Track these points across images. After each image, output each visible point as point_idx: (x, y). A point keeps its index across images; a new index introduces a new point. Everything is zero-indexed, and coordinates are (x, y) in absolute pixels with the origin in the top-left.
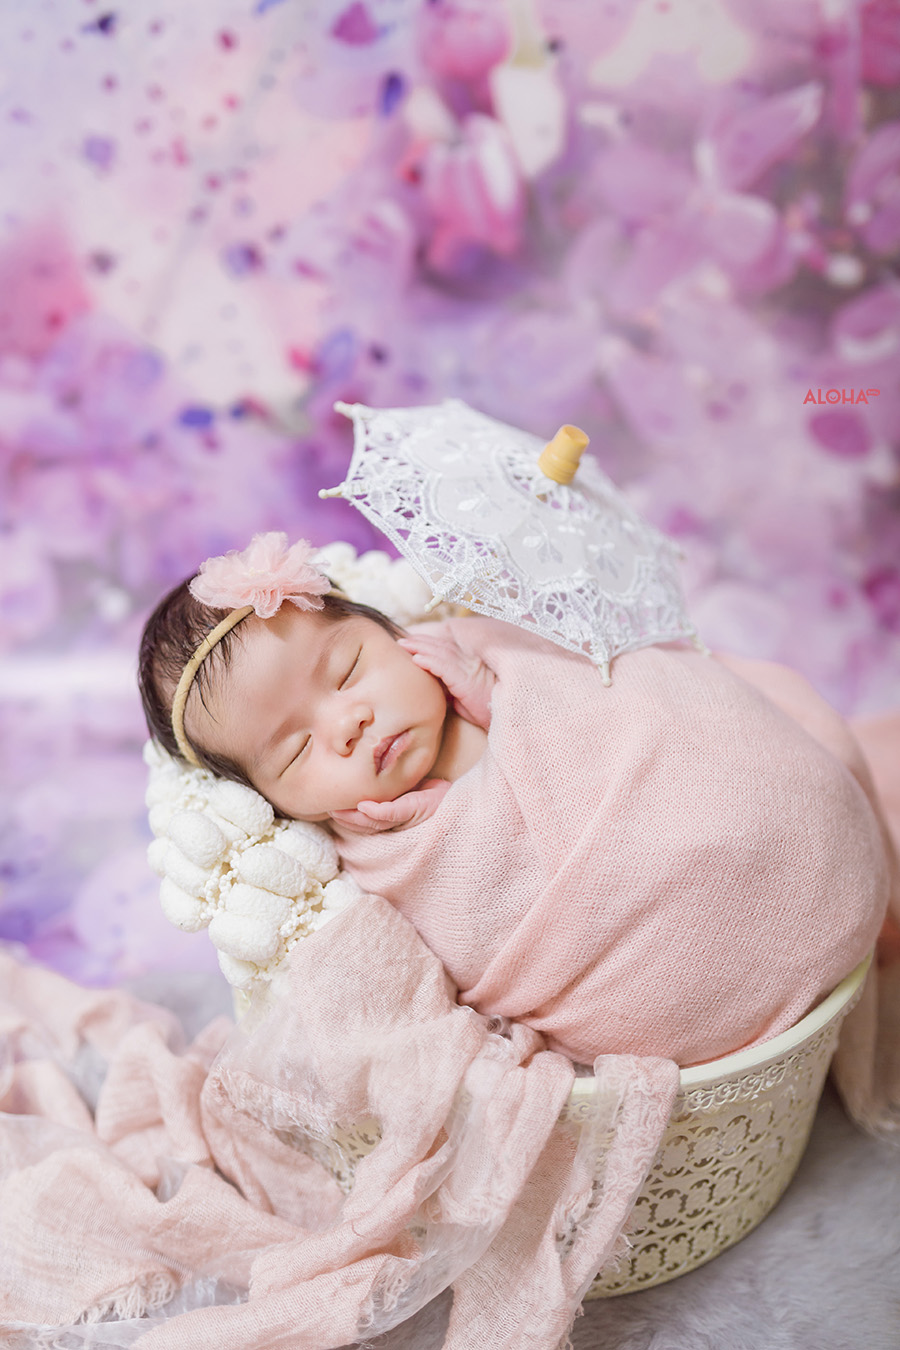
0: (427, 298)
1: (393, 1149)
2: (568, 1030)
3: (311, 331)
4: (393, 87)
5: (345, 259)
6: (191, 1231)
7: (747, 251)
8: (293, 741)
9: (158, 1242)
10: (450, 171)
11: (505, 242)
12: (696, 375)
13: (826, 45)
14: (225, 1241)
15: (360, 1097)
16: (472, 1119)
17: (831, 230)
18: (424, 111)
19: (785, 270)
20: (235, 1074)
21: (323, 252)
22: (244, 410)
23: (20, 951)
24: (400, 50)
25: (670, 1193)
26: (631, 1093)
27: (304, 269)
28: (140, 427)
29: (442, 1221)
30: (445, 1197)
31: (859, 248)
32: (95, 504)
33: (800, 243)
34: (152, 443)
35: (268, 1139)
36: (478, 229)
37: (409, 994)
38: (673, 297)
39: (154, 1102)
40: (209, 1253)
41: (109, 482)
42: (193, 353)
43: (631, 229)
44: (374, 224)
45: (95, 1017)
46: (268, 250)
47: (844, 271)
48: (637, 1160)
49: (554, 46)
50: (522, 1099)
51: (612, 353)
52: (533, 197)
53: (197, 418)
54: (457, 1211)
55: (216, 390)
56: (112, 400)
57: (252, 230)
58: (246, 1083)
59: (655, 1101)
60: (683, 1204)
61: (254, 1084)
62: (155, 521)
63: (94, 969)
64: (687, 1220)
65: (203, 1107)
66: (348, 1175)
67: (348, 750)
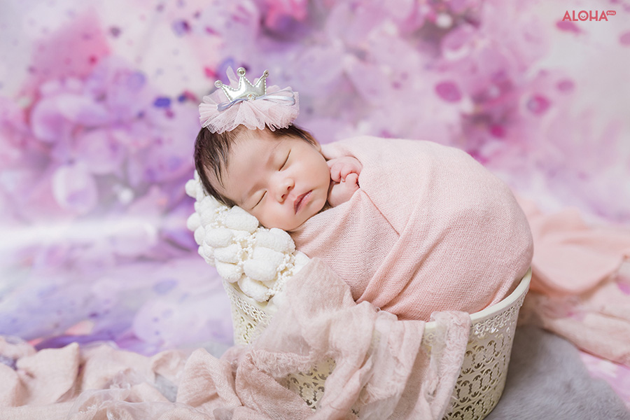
0: (266, 41)
3: (214, 59)
5: (228, 25)
7: (404, 14)
11: (300, 14)
12: (386, 70)
15: (326, 344)
16: (383, 345)
17: (437, 3)
19: (420, 22)
20: (258, 351)
21: (219, 22)
22: (185, 97)
25: (465, 384)
26: (452, 325)
27: (210, 31)
28: (135, 110)
29: (370, 402)
30: (370, 389)
31: (449, 12)
32: (114, 147)
33: (425, 10)
34: (141, 115)
35: (274, 384)
36: (287, 9)
38: (373, 35)
41: (121, 136)
42: (159, 72)
43: (353, 6)
44: (241, 9)
46: (193, 22)
47: (444, 21)
48: (457, 356)
50: (404, 330)
51: (349, 62)
53: (163, 102)
54: (377, 392)
55: (172, 91)
56: (121, 96)
57: (186, 14)
58: (264, 354)
59: (462, 328)
60: (470, 390)
61: (269, 353)
62: (144, 153)
63: (151, 349)
64: (471, 398)
65: (238, 376)
66: (313, 401)
67: (282, 200)
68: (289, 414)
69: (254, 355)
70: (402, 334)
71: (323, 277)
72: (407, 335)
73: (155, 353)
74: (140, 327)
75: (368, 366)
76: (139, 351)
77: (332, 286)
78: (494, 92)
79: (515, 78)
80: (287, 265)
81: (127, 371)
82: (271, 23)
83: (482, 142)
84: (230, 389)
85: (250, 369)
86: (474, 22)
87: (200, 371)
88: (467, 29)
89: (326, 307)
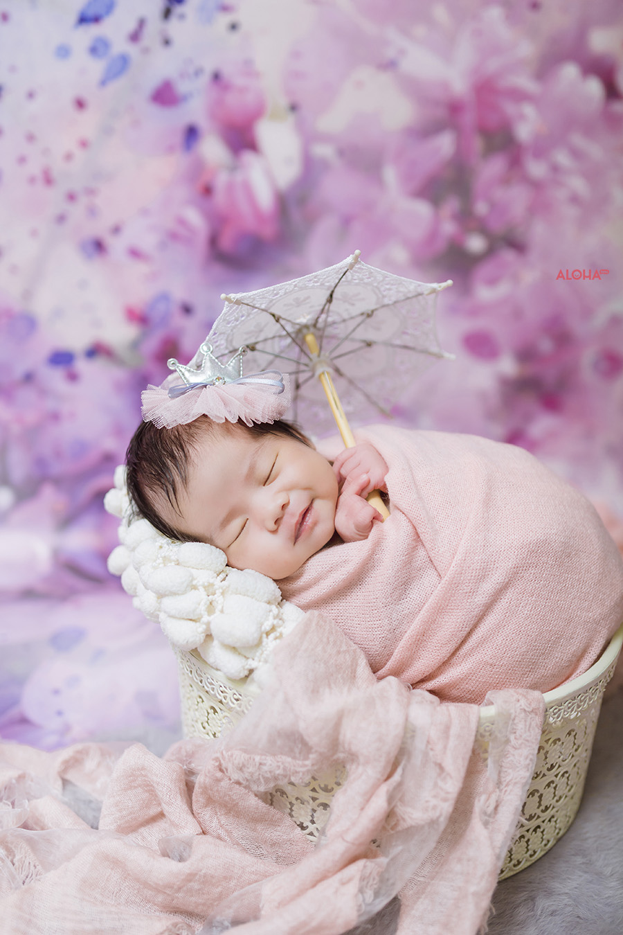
0: (218, 270)
1: (360, 779)
3: (141, 293)
4: (192, 134)
5: (162, 246)
6: (207, 880)
7: (418, 232)
9: (181, 899)
10: (230, 187)
11: (268, 231)
13: (455, 108)
14: (232, 883)
15: (335, 743)
17: (466, 219)
18: (213, 149)
19: (441, 245)
21: (148, 242)
22: (96, 351)
24: (196, 110)
25: (533, 794)
26: (518, 711)
27: (135, 253)
28: (19, 370)
29: (399, 828)
30: (401, 810)
31: (483, 229)
33: (449, 228)
34: (29, 378)
35: (253, 802)
36: (249, 223)
37: (353, 676)
39: (154, 800)
40: (220, 897)
42: (58, 313)
43: (347, 221)
44: (182, 222)
45: (69, 765)
46: (110, 241)
47: (476, 244)
48: (527, 758)
49: (294, 108)
50: (451, 723)
52: (283, 202)
53: (62, 359)
54: (413, 815)
55: (76, 339)
57: (99, 228)
58: (239, 757)
59: (533, 715)
60: (540, 802)
61: (247, 756)
62: (31, 434)
63: (51, 739)
64: (541, 814)
65: (197, 790)
66: (310, 824)
67: (275, 527)
68: (273, 845)
69: (224, 759)
70: (447, 728)
71: (325, 640)
72: (454, 731)
73: (60, 746)
74: (32, 702)
75: (397, 777)
76: (33, 743)
77: (339, 652)
78: (546, 346)
79: (578, 327)
80: (275, 622)
81: (21, 778)
82: (226, 242)
83: (528, 418)
84: (185, 807)
85: (218, 780)
86: (517, 245)
87: (137, 780)
88: (508, 256)
89: (333, 685)
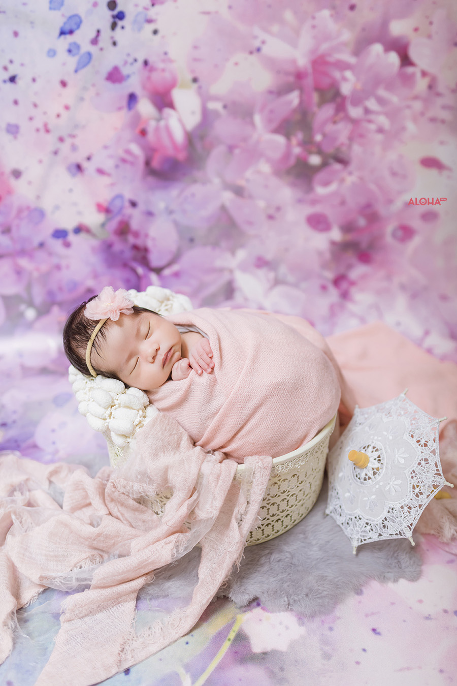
0: (151, 179)
1: (179, 496)
2: (234, 451)
3: (105, 196)
4: (132, 98)
5: (117, 167)
6: (107, 537)
7: (277, 155)
8: (133, 361)
9: (95, 544)
10: (157, 129)
11: (181, 156)
12: (261, 204)
13: (300, 76)
14: (119, 539)
15: (165, 480)
16: (204, 482)
17: (308, 144)
18: (145, 107)
19: (292, 161)
20: (118, 480)
21: (108, 164)
22: (79, 230)
23: (18, 453)
24: (134, 84)
25: (273, 504)
26: (257, 467)
27: (100, 172)
28: (36, 241)
29: (197, 519)
30: (197, 511)
31: (320, 152)
32: (19, 272)
33: (297, 150)
34: (42, 245)
35: (132, 502)
36: (170, 151)
37: (178, 445)
38: (249, 174)
39: (86, 496)
40: (114, 544)
41: (24, 262)
42: (57, 208)
43: (231, 149)
44: (128, 152)
45: (55, 472)
46: (85, 164)
47: (315, 160)
48: (261, 490)
49: (195, 80)
50: (221, 473)
51: (227, 197)
52: (190, 138)
53: (60, 234)
54: (202, 514)
55: (69, 224)
56: (24, 229)
57: (79, 157)
58: (123, 482)
59: (265, 470)
60: (278, 508)
61: (126, 482)
62: (45, 277)
63: (48, 457)
64: (280, 514)
65: (106, 494)
66: (161, 512)
67: (153, 360)
68: (144, 522)
69: (116, 482)
70: (219, 476)
71: (164, 428)
72: (222, 477)
73: (52, 461)
74: (41, 437)
75: (195, 497)
76: (38, 460)
77: (171, 435)
78: (362, 222)
79: (382, 210)
80: (141, 419)
81: (27, 480)
82: (155, 164)
83: (350, 267)
84: (101, 501)
85: (114, 492)
86: (343, 161)
87: (78, 486)
88: (337, 166)
89: (166, 451)
